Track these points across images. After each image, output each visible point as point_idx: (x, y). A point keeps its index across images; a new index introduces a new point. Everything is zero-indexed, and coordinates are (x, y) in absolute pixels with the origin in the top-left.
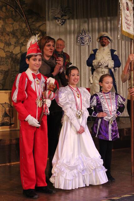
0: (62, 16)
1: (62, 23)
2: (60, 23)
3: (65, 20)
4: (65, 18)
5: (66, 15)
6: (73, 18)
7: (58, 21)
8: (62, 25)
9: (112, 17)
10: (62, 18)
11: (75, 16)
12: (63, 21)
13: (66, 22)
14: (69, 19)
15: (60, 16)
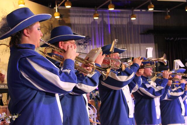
0: (84, 43)
1: (84, 48)
2: (83, 48)
3: (86, 46)
4: (86, 44)
5: (87, 42)
6: (92, 45)
7: (82, 46)
8: (84, 49)
9: (119, 45)
10: (84, 44)
11: (93, 43)
12: (85, 46)
13: (87, 48)
14: (89, 45)
15: (83, 43)
